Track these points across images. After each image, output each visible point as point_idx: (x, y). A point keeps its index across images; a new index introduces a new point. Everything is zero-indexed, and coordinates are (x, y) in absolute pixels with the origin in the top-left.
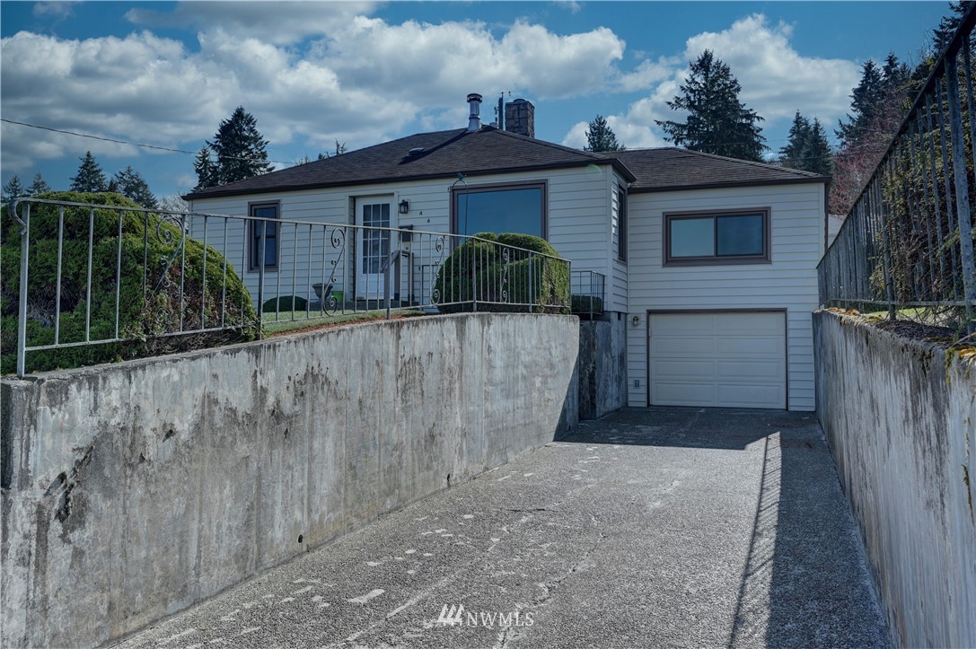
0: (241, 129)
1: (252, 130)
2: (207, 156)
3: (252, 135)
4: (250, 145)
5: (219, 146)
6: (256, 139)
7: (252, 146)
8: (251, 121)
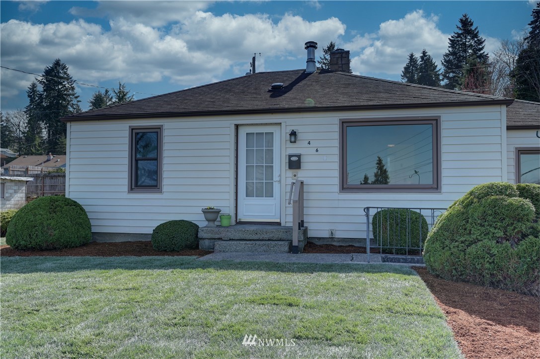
0: (58, 72)
1: (65, 73)
2: (35, 87)
3: (65, 76)
4: (64, 82)
5: (44, 82)
6: (68, 78)
7: (66, 83)
8: (65, 67)
